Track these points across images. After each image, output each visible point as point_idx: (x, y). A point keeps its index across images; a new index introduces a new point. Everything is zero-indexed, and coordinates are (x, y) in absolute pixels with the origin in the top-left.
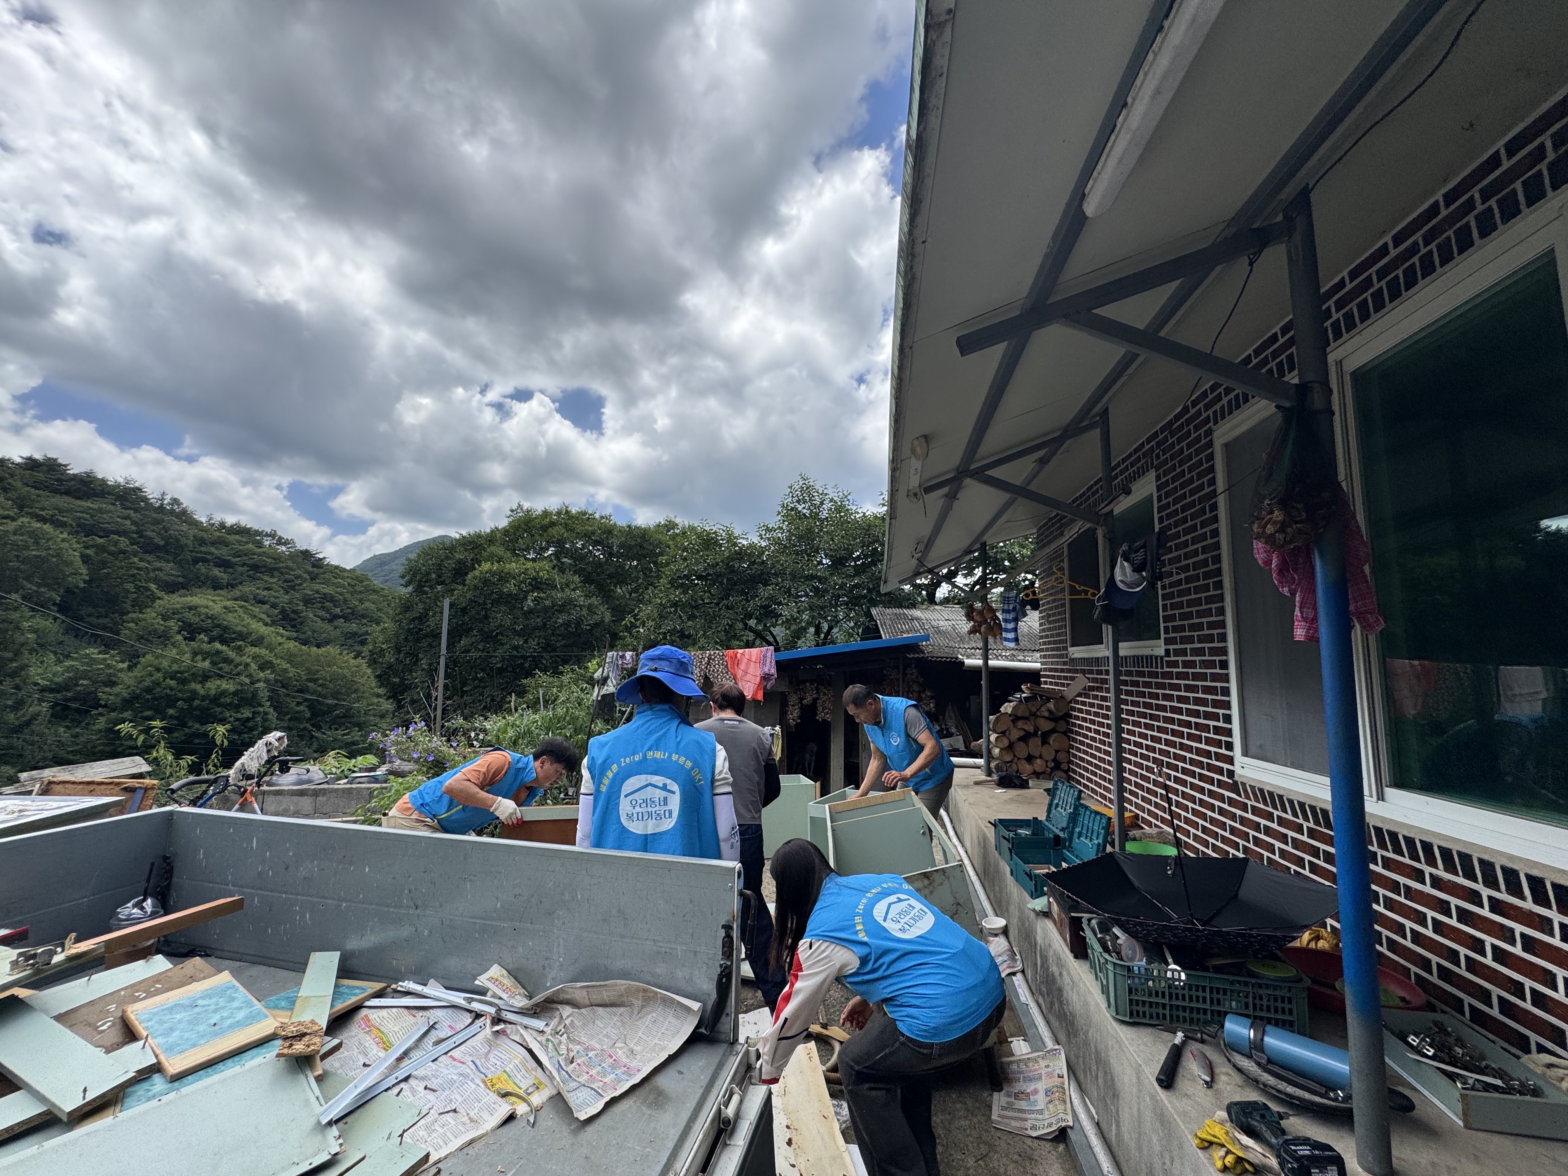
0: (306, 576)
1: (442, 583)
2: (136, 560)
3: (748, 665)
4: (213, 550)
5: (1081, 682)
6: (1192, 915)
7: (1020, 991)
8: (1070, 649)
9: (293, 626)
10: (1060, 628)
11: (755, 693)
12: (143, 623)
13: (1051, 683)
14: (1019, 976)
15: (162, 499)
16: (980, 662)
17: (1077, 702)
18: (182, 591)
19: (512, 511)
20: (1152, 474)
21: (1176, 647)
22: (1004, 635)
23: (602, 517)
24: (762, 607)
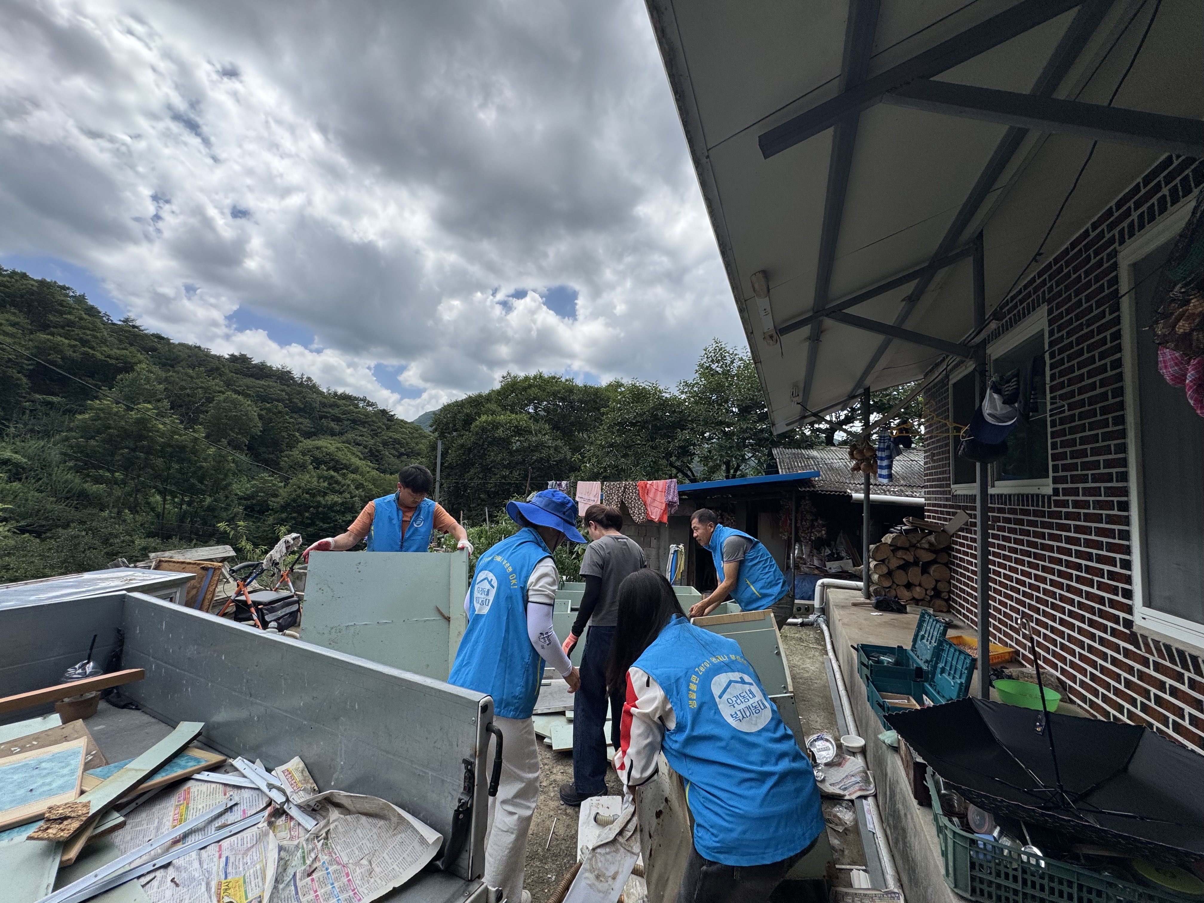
0: (384, 427)
1: (456, 430)
2: (287, 417)
3: (655, 494)
4: (330, 410)
5: (961, 518)
6: (1061, 787)
7: (868, 817)
8: (952, 486)
9: (377, 461)
10: (943, 466)
11: (661, 517)
12: (291, 458)
13: (934, 518)
14: (870, 800)
15: (302, 378)
16: (861, 496)
17: (959, 537)
18: (314, 437)
19: (503, 377)
20: (1045, 308)
21: (1065, 486)
22: (879, 471)
23: (567, 380)
24: (680, 447)
